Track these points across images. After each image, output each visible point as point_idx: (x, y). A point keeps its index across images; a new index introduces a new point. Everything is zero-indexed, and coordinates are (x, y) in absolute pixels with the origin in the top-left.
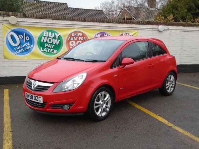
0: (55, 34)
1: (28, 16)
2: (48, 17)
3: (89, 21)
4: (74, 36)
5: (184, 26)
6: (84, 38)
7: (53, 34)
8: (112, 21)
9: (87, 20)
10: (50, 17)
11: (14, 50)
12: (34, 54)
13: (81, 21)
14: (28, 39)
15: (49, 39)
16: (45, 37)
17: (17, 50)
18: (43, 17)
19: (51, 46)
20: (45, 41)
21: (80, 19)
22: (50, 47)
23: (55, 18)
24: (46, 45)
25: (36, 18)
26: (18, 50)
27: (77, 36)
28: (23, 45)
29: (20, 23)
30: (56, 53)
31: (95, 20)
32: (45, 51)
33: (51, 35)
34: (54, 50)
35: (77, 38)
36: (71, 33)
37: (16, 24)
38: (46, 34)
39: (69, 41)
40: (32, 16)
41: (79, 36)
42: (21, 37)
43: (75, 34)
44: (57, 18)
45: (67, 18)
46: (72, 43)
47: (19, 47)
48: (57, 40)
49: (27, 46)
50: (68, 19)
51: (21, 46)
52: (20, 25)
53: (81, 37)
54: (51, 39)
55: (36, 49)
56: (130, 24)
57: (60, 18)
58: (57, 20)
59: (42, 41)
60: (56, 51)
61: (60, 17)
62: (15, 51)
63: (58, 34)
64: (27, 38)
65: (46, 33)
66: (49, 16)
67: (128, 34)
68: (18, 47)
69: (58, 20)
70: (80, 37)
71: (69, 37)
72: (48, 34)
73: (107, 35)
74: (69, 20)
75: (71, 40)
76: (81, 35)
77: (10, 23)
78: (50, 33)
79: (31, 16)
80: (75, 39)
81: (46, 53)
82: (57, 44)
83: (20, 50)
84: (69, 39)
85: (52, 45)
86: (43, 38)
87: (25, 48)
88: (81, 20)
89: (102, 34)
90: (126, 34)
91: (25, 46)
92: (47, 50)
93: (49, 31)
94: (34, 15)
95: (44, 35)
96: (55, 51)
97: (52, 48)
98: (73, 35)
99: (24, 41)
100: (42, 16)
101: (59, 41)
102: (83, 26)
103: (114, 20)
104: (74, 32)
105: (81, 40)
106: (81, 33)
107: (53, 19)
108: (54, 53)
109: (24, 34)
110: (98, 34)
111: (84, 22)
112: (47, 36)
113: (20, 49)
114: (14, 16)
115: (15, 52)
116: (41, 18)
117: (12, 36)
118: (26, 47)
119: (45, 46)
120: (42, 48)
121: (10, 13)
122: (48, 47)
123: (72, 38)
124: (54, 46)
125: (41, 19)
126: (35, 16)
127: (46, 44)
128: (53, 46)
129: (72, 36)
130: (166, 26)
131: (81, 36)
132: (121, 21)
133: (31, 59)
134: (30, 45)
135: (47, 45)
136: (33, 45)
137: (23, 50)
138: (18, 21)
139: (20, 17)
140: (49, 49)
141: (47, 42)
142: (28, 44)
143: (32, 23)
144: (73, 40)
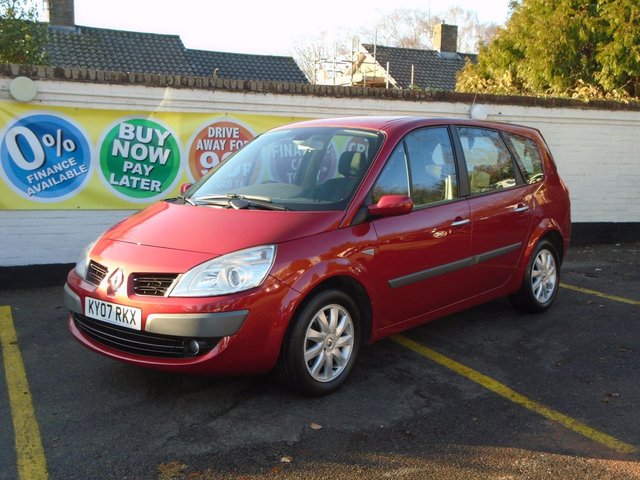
0: (153, 131)
1: (71, 77)
2: (132, 79)
3: (259, 92)
4: (214, 138)
5: (547, 107)
6: (245, 142)
7: (149, 131)
8: (329, 91)
9: (253, 87)
10: (140, 79)
11: (26, 183)
12: (89, 194)
13: (237, 90)
14: (70, 147)
15: (136, 147)
16: (123, 141)
17: (35, 182)
18: (117, 78)
19: (143, 170)
20: (125, 154)
21: (234, 86)
22: (141, 173)
23: (155, 83)
24: (126, 165)
25: (96, 81)
26: (40, 181)
27: (222, 139)
28: (55, 167)
29: (47, 97)
30: (158, 189)
31: (279, 87)
32: (124, 185)
33: (144, 135)
34: (154, 182)
35: (223, 143)
36: (207, 128)
37: (34, 100)
38: (127, 131)
39: (199, 153)
40: (84, 74)
41: (229, 136)
42: (49, 141)
43: (218, 132)
44: (163, 81)
45: (191, 82)
46: (209, 160)
47: (42, 174)
48: (161, 149)
49: (68, 169)
50: (195, 84)
51: (49, 169)
52: (45, 103)
53: (237, 140)
54: (144, 148)
55: (95, 177)
56: (385, 99)
57: (171, 83)
58: (161, 86)
59: (115, 153)
60: (159, 184)
61: (171, 80)
62: (31, 186)
63: (163, 130)
64: (68, 144)
65: (127, 128)
66: (136, 77)
68: (39, 173)
69: (165, 86)
70: (232, 142)
71: (200, 141)
72: (135, 132)
74: (199, 88)
75: (204, 151)
76: (235, 133)
77: (13, 99)
78: (140, 129)
79: (80, 75)
80: (216, 146)
81: (129, 191)
82: (163, 161)
83: (44, 183)
84: (199, 146)
85: (145, 166)
86: (117, 144)
87: (61, 175)
88: (237, 87)
91: (61, 169)
92: (131, 181)
93: (135, 122)
94: (90, 74)
95: (122, 135)
96: (155, 184)
97: (147, 174)
98: (210, 136)
99: (59, 154)
100: (113, 76)
101: (167, 152)
102: (242, 107)
104: (214, 125)
106: (235, 129)
107: (147, 86)
108: (152, 189)
109: (59, 132)
111: (246, 93)
112: (131, 137)
113: (45, 179)
114: (27, 75)
115: (30, 189)
116: (112, 81)
117: (19, 139)
118: (63, 172)
119: (125, 170)
120: (113, 175)
121: (15, 68)
122: (133, 172)
123: (208, 144)
124: (151, 167)
125: (111, 84)
126: (93, 77)
127: (126, 163)
128: (148, 170)
129: (206, 137)
130: (492, 105)
131: (235, 136)
132: (359, 92)
133: (79, 210)
134: (76, 167)
135: (130, 167)
136: (87, 167)
137: (56, 183)
138: (38, 93)
139: (47, 78)
140: (135, 179)
141: (129, 158)
142: (71, 161)
143: (83, 99)
144: (212, 150)
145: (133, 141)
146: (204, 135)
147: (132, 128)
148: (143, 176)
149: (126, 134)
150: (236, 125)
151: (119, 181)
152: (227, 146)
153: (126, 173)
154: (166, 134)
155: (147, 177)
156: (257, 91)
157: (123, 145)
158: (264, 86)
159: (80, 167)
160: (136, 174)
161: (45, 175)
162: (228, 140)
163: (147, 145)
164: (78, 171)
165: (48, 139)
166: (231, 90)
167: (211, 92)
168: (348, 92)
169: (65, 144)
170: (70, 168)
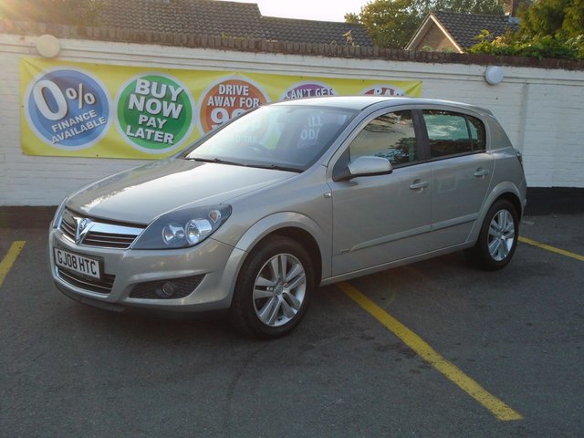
0: (167, 87)
1: (93, 36)
3: (269, 52)
4: (224, 95)
6: (254, 100)
7: (164, 87)
8: (339, 52)
9: (264, 47)
10: (156, 38)
11: (51, 131)
12: (110, 145)
13: (248, 50)
14: (90, 100)
15: (150, 102)
16: (138, 96)
17: (59, 132)
18: (135, 37)
19: (157, 123)
20: (140, 108)
21: (245, 46)
22: (155, 126)
23: (170, 42)
24: (142, 119)
25: (115, 40)
26: (63, 130)
27: (232, 96)
28: (76, 118)
29: (70, 53)
30: (171, 142)
31: (289, 47)
32: (139, 137)
33: (158, 91)
34: (167, 134)
35: (233, 100)
36: (218, 86)
37: (57, 56)
38: (143, 87)
39: (210, 108)
40: (104, 33)
41: (239, 93)
42: (72, 95)
43: (228, 89)
44: (177, 40)
45: (204, 42)
46: (219, 115)
47: (65, 124)
48: (174, 104)
49: (88, 121)
50: (208, 43)
51: (71, 120)
52: (70, 60)
54: (158, 103)
55: (113, 128)
56: (396, 60)
57: (185, 42)
58: (176, 46)
59: (131, 107)
60: (172, 136)
61: (186, 39)
62: (55, 134)
63: (176, 87)
64: (89, 97)
65: (143, 84)
66: (153, 36)
67: (388, 92)
68: (63, 123)
69: (179, 46)
70: (241, 99)
71: (211, 98)
72: (150, 87)
73: (323, 92)
74: (211, 47)
75: (215, 107)
76: (245, 90)
77: (39, 55)
78: (155, 85)
79: (101, 34)
80: (227, 103)
81: (144, 143)
82: (175, 115)
83: (66, 132)
84: (210, 102)
85: (159, 119)
86: (133, 98)
87: (82, 126)
89: (309, 90)
90: (384, 90)
91: (82, 120)
92: (146, 133)
93: (151, 78)
94: (111, 33)
95: (138, 91)
96: (168, 136)
97: (161, 127)
98: (221, 93)
99: (80, 107)
100: (131, 35)
101: (180, 106)
102: (253, 66)
103: (346, 50)
104: (225, 83)
105: (244, 106)
106: (245, 87)
107: (163, 45)
108: (165, 141)
109: (81, 86)
110: (295, 90)
111: (256, 52)
112: (146, 92)
113: (68, 129)
114: (53, 34)
115: (54, 137)
116: (130, 40)
117: (46, 94)
118: (84, 122)
119: (140, 123)
120: (129, 127)
122: (148, 124)
123: (219, 100)
124: (165, 121)
125: (129, 42)
126: (112, 36)
127: (141, 116)
128: (161, 123)
129: (217, 94)
130: (510, 68)
131: (245, 94)
133: (97, 157)
134: (96, 118)
135: (145, 120)
136: (106, 119)
137: (77, 133)
138: (62, 49)
139: (71, 36)
140: (150, 131)
141: (144, 112)
142: (92, 114)
143: (104, 56)
144: (222, 107)
145: (148, 97)
146: (214, 92)
147: (147, 83)
148: (157, 129)
149: (142, 89)
150: (246, 83)
151: (135, 133)
152: (237, 102)
153: (141, 126)
154: (179, 90)
155: (161, 130)
156: (268, 51)
157: (139, 100)
158: (274, 47)
159: (100, 119)
160: (151, 127)
161: (68, 125)
162: (238, 97)
163: (161, 100)
164: (97, 122)
165: (70, 92)
166: (242, 50)
167: (223, 51)
168: (358, 52)
169: (86, 97)
170: (91, 119)
